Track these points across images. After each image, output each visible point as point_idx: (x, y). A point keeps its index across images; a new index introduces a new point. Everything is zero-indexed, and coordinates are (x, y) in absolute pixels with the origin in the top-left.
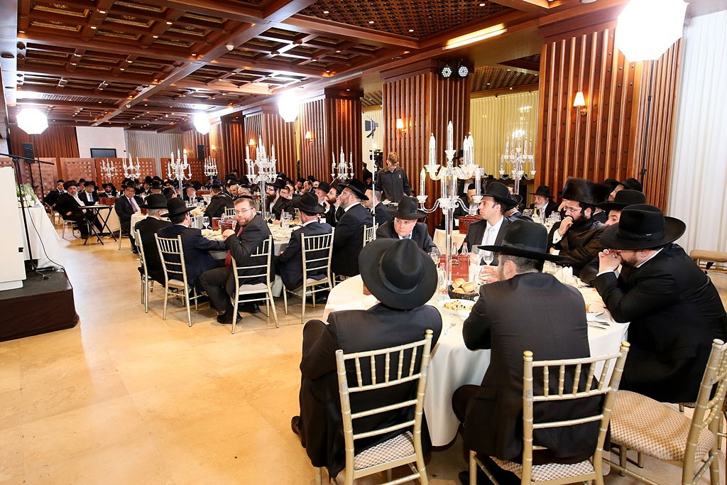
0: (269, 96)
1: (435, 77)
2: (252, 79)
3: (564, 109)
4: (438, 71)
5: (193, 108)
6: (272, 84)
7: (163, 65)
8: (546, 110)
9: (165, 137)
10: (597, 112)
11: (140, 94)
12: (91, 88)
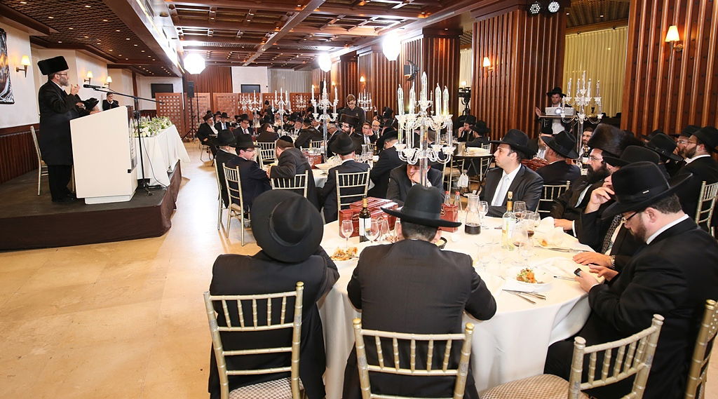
0: (376, 38)
1: (523, 14)
2: (357, 23)
3: (657, 44)
4: (525, 8)
5: (318, 49)
6: (377, 27)
7: (280, 15)
8: (636, 47)
9: (300, 74)
10: (695, 48)
11: (269, 39)
12: (233, 36)
